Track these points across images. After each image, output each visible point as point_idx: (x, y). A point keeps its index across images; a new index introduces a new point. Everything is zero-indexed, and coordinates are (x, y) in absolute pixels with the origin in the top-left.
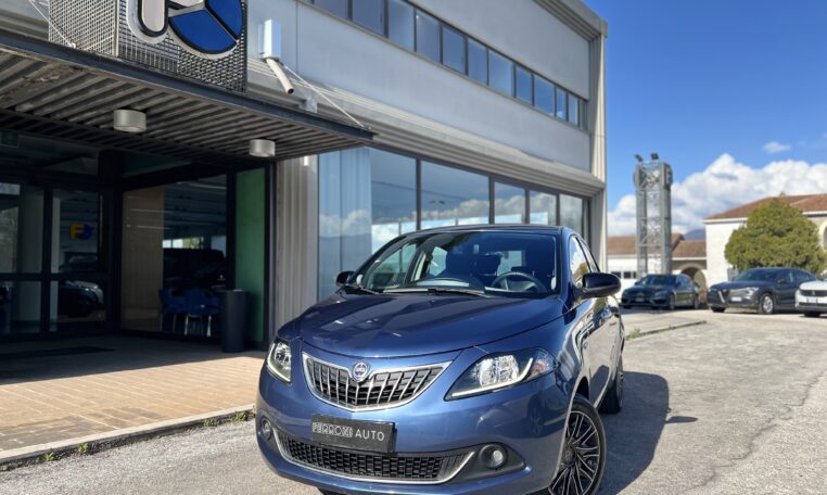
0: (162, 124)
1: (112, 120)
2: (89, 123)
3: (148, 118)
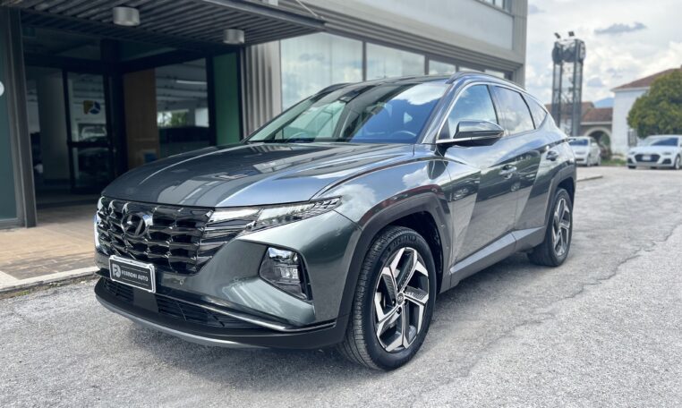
0: (152, 18)
1: (111, 16)
2: (93, 18)
3: (141, 13)
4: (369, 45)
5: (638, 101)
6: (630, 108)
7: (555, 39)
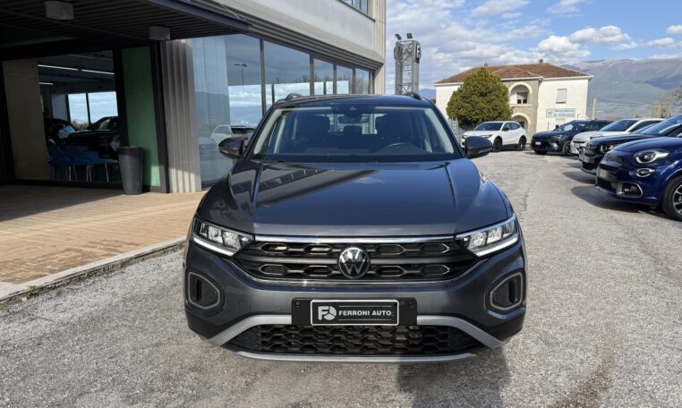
1: (41, 8)
3: (74, 7)
4: (265, 43)
5: (454, 94)
6: (448, 100)
7: (397, 40)
